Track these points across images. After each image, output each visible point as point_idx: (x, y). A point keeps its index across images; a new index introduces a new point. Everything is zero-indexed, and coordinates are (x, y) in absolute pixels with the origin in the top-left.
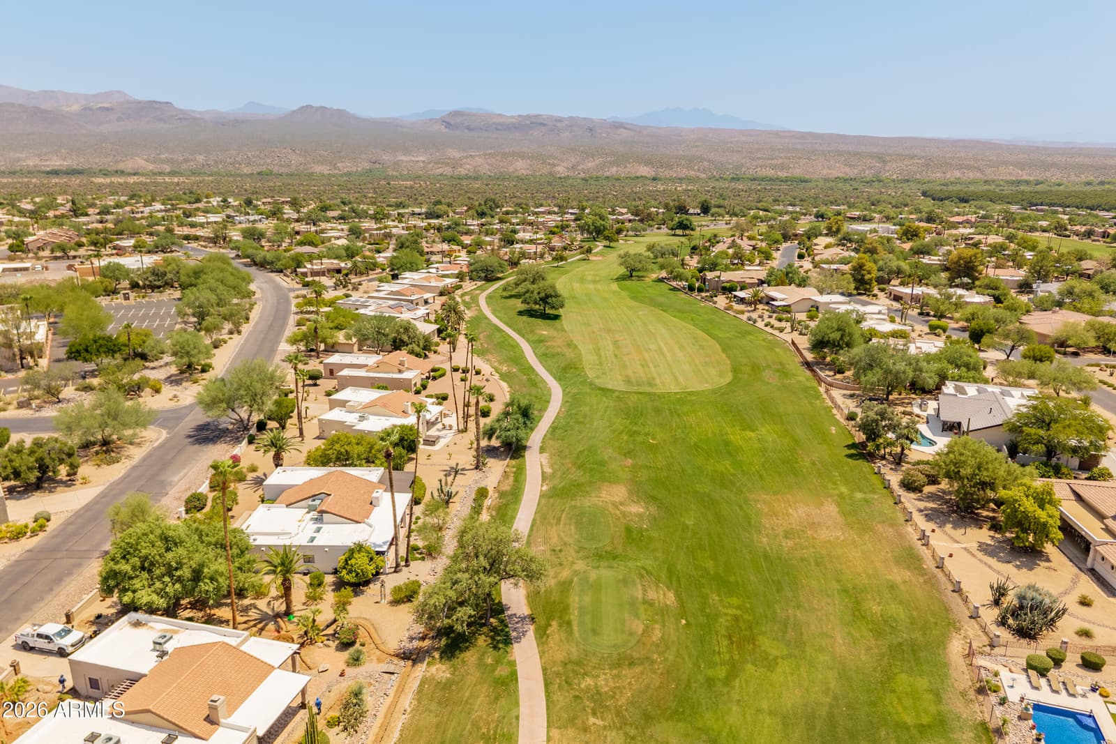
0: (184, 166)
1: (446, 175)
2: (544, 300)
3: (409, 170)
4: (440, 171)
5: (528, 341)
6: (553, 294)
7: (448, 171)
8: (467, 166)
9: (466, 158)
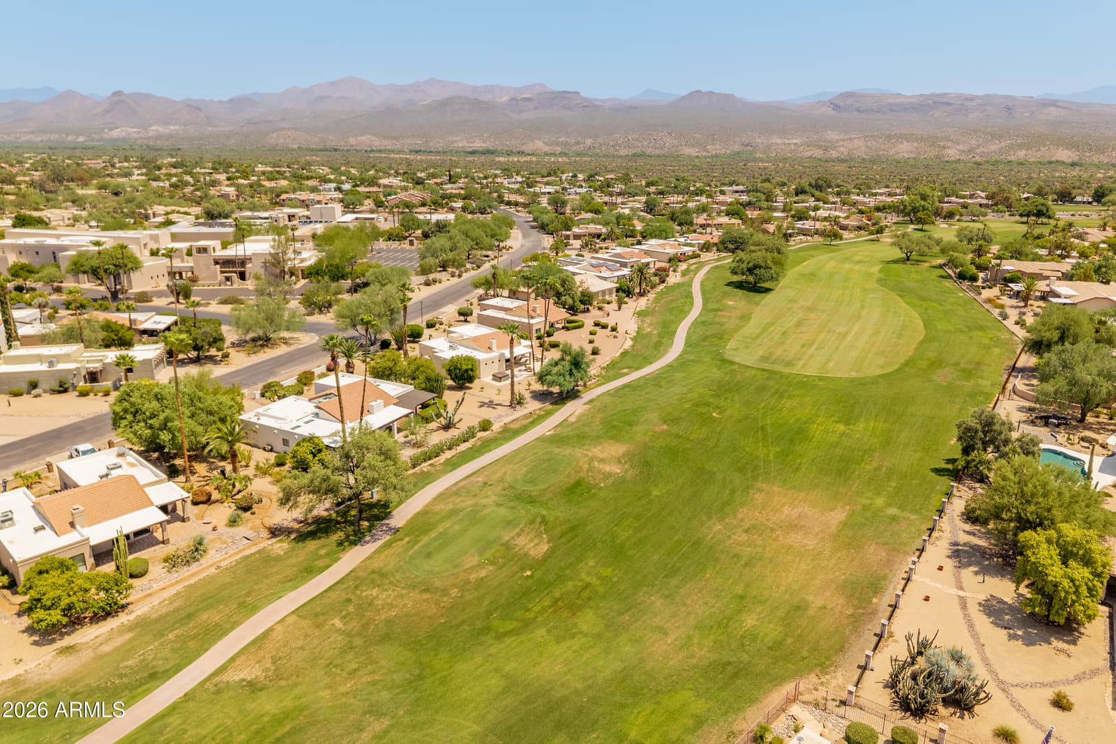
0: (574, 149)
1: (815, 158)
3: (777, 153)
4: (810, 153)
7: (818, 153)
8: (842, 149)
9: (844, 140)
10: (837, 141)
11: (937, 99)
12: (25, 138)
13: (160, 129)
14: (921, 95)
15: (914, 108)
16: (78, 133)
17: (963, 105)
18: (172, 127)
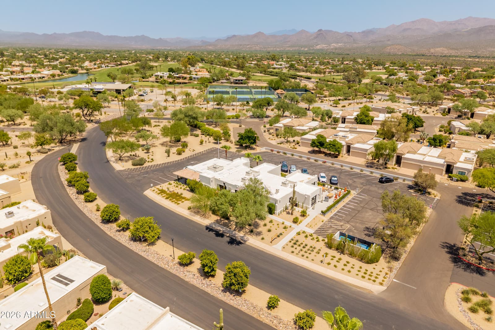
12: (287, 49)
13: (335, 45)
16: (305, 47)
18: (340, 44)
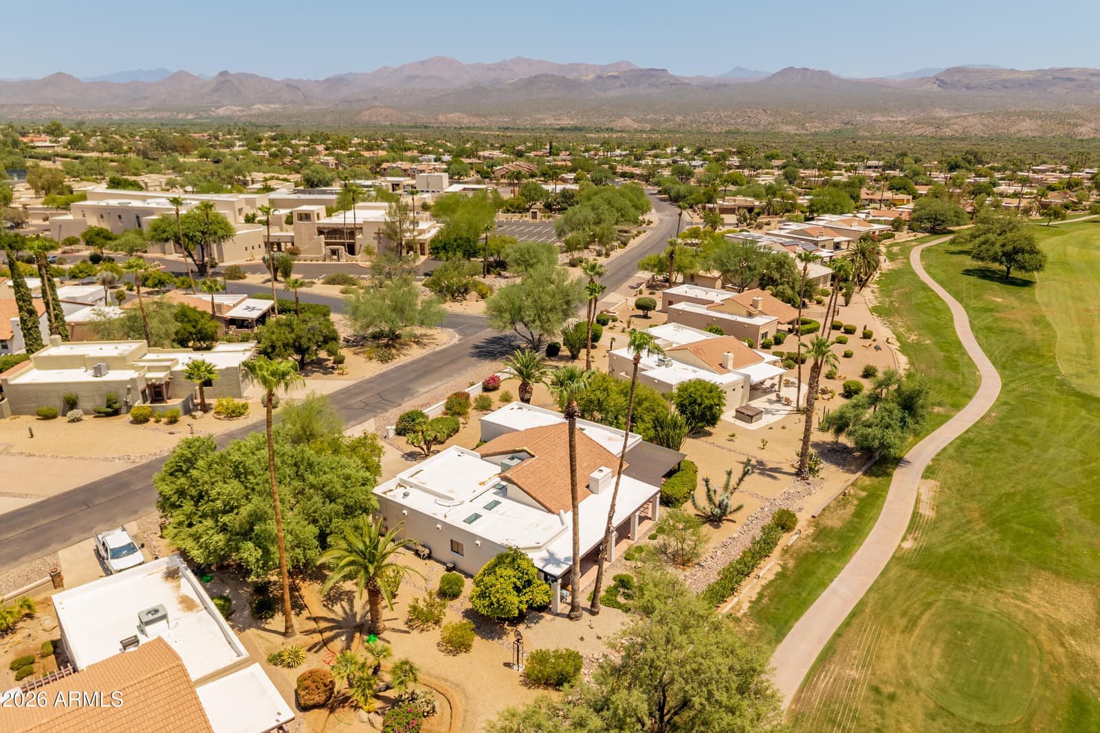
1: (926, 136)
2: (1010, 256)
3: (883, 131)
4: (919, 131)
5: (966, 307)
6: (1027, 248)
7: (929, 131)
8: (956, 127)
9: (957, 117)
10: (948, 119)
11: (1058, 75)
12: (141, 116)
13: (262, 107)
14: (1039, 71)
15: (1030, 84)
16: (187, 111)
17: (1088, 80)
18: (272, 106)
